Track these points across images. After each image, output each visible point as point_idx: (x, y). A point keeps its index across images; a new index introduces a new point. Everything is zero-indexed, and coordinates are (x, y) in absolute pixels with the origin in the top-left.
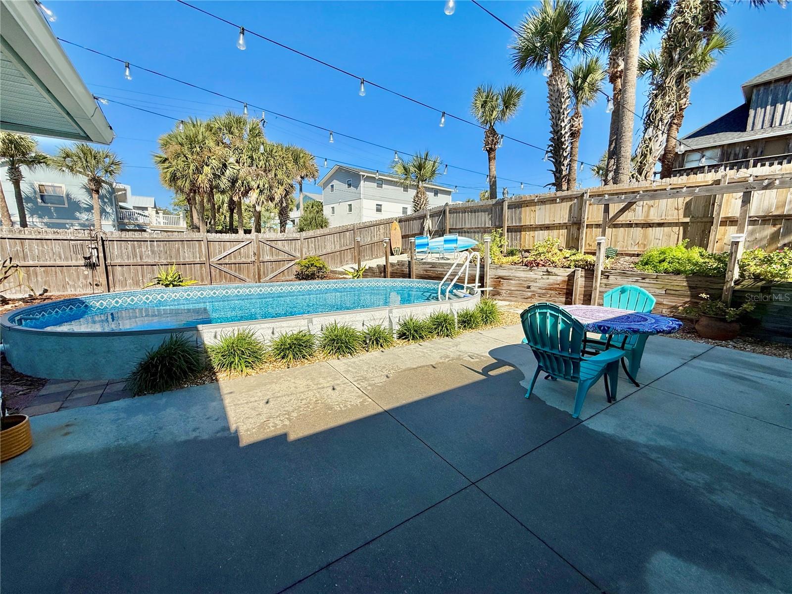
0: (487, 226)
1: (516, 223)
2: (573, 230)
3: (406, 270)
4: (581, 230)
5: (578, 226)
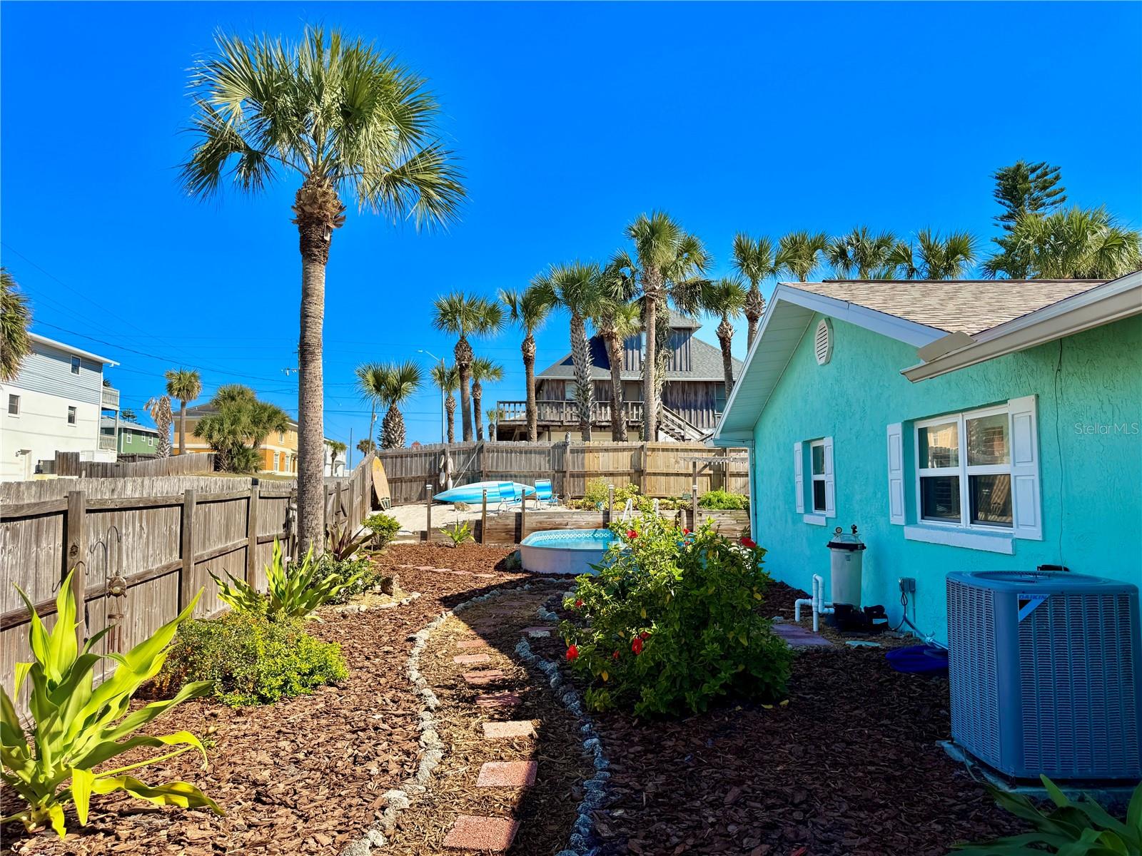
0: (543, 470)
1: (578, 467)
2: (635, 477)
3: (511, 523)
4: (642, 478)
5: (638, 474)
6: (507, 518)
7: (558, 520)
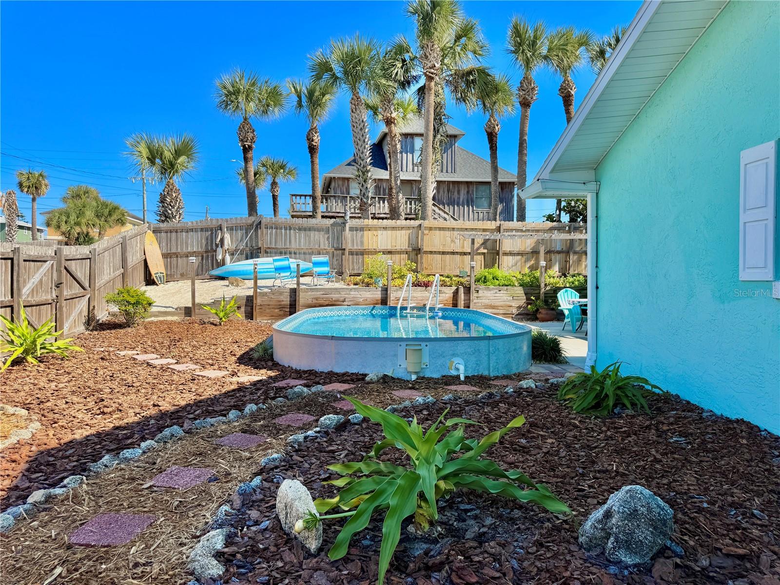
1: (357, 245)
2: (413, 255)
3: (286, 300)
4: (419, 256)
5: (416, 252)
6: (281, 294)
7: (335, 296)
